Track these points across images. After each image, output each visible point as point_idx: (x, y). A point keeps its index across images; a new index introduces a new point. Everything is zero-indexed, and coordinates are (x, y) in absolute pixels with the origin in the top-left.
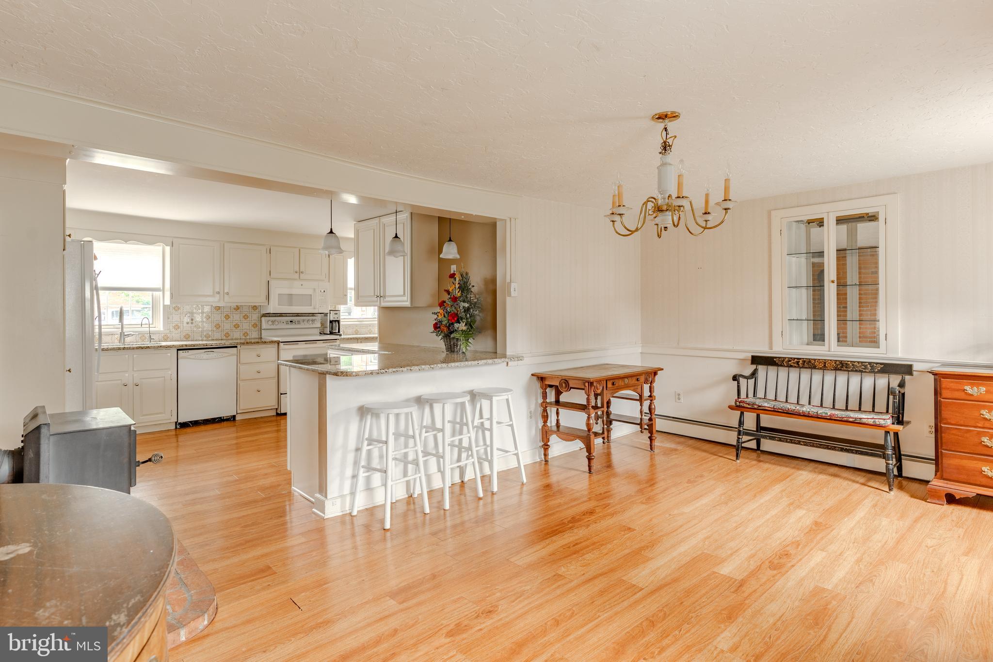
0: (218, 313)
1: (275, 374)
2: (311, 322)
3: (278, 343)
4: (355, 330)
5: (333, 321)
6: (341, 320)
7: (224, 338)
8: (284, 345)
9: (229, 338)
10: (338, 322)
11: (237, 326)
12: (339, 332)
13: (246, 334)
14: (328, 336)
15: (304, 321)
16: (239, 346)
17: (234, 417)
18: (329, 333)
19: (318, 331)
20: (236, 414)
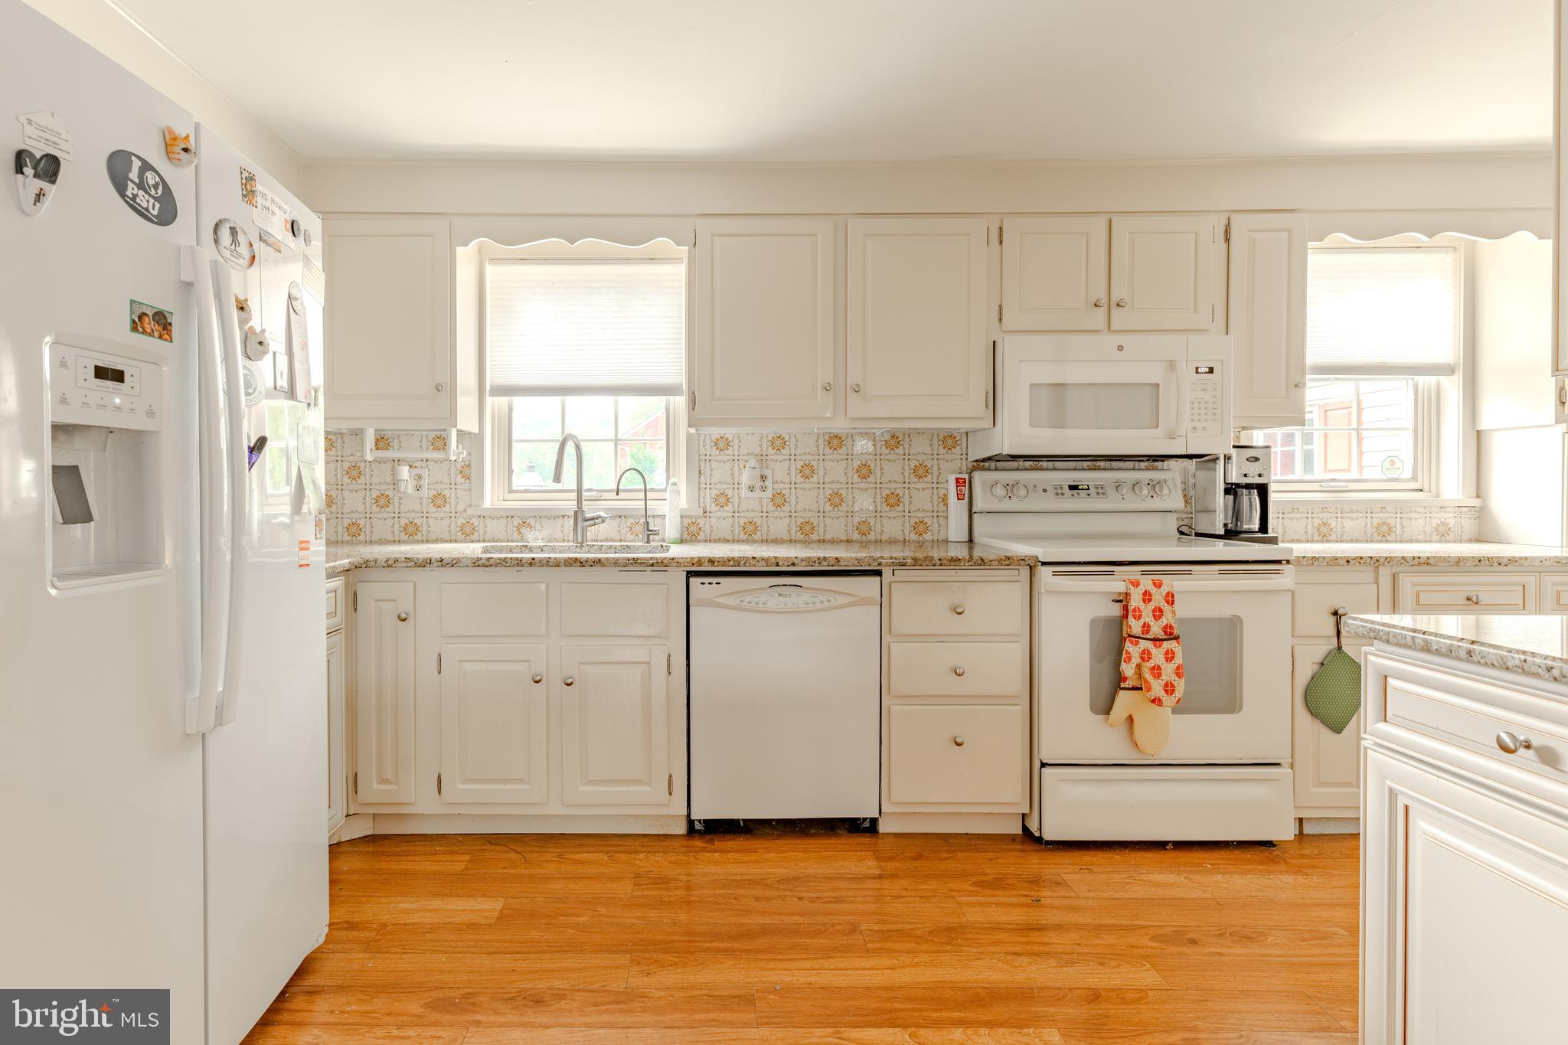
0: (838, 457)
1: (1019, 685)
2: (1145, 491)
3: (1032, 566)
4: (1317, 522)
5: (1238, 485)
6: (1272, 487)
7: (856, 536)
8: (1055, 574)
9: (872, 536)
10: (1263, 490)
11: (893, 500)
12: (1264, 528)
13: (921, 528)
14: (1221, 543)
15: (1118, 486)
16: (887, 572)
17: (874, 821)
18: (1222, 532)
19: (1172, 523)
20: (877, 816)
